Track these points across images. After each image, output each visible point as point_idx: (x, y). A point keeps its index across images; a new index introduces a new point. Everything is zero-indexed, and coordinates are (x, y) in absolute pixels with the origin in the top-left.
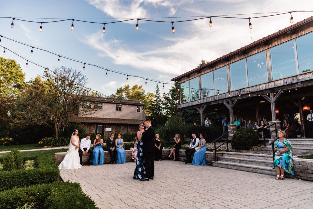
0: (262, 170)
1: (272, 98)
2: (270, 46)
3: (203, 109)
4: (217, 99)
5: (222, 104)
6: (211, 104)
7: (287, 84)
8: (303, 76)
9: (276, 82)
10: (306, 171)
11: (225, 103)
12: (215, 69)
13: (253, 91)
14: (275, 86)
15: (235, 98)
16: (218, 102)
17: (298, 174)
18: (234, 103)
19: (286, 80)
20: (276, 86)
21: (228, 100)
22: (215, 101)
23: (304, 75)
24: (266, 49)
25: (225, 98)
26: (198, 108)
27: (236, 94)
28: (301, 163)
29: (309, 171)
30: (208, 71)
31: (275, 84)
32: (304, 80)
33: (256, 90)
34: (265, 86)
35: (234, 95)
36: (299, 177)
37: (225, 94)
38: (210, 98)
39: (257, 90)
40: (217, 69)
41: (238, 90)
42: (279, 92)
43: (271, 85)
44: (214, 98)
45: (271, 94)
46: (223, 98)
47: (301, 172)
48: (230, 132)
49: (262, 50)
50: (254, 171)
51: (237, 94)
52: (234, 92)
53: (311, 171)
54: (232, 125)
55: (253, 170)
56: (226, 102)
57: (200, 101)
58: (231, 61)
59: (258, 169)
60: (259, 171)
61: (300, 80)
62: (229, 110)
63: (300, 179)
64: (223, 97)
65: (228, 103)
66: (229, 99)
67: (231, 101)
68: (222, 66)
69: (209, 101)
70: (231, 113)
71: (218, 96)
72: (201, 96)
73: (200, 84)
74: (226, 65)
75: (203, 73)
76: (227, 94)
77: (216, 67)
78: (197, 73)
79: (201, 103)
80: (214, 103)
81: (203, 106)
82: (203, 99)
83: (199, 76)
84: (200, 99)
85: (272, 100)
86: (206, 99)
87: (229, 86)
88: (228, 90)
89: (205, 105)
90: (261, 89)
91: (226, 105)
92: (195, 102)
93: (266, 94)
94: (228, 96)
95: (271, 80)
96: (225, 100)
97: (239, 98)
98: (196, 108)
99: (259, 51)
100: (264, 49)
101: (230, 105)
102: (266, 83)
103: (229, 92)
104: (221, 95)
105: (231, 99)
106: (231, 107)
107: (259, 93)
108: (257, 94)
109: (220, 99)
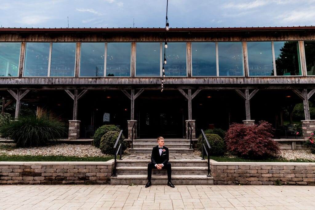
0: (195, 181)
1: (134, 95)
2: (138, 40)
4: (57, 83)
5: (63, 91)
6: (42, 88)
7: (152, 83)
9: (141, 79)
10: (245, 174)
11: (67, 91)
13: (114, 83)
14: (139, 82)
15: (85, 87)
16: (56, 87)
17: (236, 179)
18: (83, 93)
19: (151, 80)
20: (141, 83)
21: (74, 88)
22: (52, 85)
23: (168, 79)
24: (133, 41)
25: (70, 83)
26: (13, 90)
27: (89, 82)
28: (240, 167)
29: (247, 174)
30: (43, 40)
31: (139, 80)
32: (168, 83)
33: (117, 83)
34: (129, 81)
35: (87, 83)
36: (237, 182)
37: (71, 79)
38: (43, 79)
39: (119, 83)
40: (60, 42)
41: (92, 78)
42: (141, 90)
44: (49, 81)
45: (132, 90)
46: (67, 83)
47: (239, 177)
48: (73, 130)
49: (127, 41)
50: (184, 183)
51: (91, 82)
52: (86, 79)
53: (249, 175)
54: (77, 121)
55: (182, 182)
56: (69, 90)
57: (20, 80)
59: (190, 179)
60: (191, 182)
62: (73, 100)
63: (240, 185)
64: (68, 81)
65: (73, 92)
66: (76, 87)
67: (78, 90)
68: (69, 40)
69: (40, 83)
70: (76, 105)
71: (58, 79)
72: (22, 73)
73: (22, 55)
74: (76, 42)
75: (32, 40)
76: (74, 79)
77: (58, 39)
78: (19, 37)
79: (23, 83)
80: (49, 88)
81: (23, 89)
82: (27, 79)
83: (22, 42)
84: (20, 77)
85: (133, 97)
86: (34, 79)
87: (77, 70)
88: (76, 74)
89: (30, 88)
90: (123, 83)
91: (69, 93)
92: (9, 79)
93: (126, 90)
94: (76, 83)
95: (134, 75)
96: (69, 88)
97: (91, 88)
98: (8, 91)
99: (124, 41)
100: (130, 41)
101: (75, 95)
102: (130, 78)
103: (77, 77)
104: (63, 79)
105: (78, 88)
106: (76, 99)
107: (119, 87)
108: (117, 88)
109: (62, 84)
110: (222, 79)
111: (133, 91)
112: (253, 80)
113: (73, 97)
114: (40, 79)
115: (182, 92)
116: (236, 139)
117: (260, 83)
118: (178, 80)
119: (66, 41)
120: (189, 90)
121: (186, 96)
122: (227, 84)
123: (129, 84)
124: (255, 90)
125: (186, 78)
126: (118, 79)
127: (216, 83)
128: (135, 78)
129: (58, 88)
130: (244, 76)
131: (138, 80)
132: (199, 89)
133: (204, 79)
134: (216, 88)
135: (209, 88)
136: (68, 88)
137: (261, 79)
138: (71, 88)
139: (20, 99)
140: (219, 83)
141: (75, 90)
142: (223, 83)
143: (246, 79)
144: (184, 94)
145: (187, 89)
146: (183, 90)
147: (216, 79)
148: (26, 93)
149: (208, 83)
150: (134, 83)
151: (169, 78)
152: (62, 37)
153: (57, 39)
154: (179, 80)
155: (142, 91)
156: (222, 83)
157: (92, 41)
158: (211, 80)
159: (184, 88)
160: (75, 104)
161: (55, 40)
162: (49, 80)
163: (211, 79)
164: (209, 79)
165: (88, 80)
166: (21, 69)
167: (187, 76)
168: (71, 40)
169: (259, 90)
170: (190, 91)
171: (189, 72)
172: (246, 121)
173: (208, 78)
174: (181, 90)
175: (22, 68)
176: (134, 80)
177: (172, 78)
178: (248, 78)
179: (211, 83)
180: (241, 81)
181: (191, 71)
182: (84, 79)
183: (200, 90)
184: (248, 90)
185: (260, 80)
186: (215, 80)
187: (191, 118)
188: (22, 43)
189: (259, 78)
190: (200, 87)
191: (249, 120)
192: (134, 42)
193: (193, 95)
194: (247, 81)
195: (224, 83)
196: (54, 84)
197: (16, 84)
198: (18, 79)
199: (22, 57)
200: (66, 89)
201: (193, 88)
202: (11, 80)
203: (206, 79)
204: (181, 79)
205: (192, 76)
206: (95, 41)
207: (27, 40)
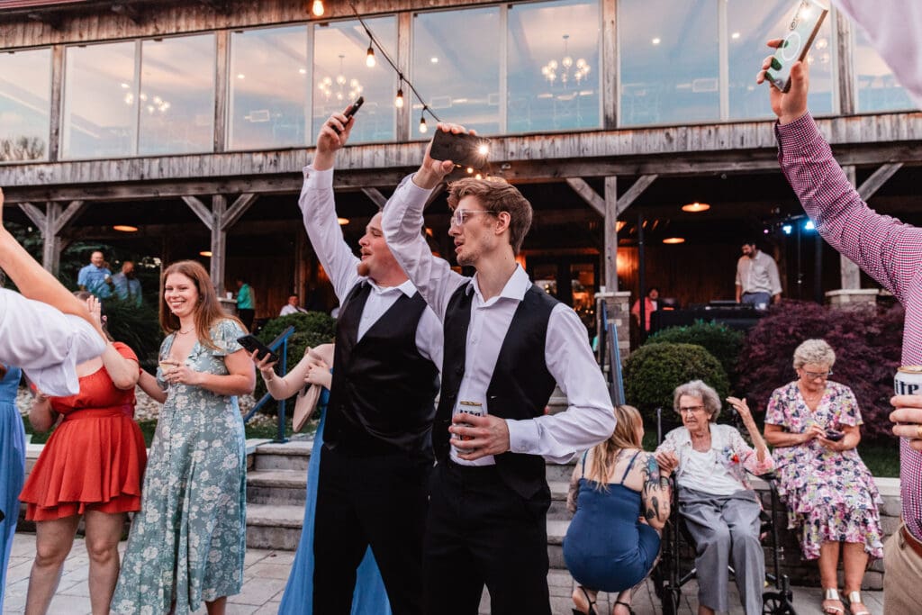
3: (66, 216)
4: (155, 175)
5: (178, 200)
8: (523, 144)
11: (190, 201)
12: (151, 31)
15: (244, 186)
16: (155, 188)
18: (238, 205)
21: (210, 189)
22: (143, 183)
23: (527, 141)
24: (400, 12)
25: (195, 174)
26: (36, 205)
27: (253, 166)
30: (114, 33)
32: (526, 158)
33: (345, 166)
34: (386, 154)
35: (247, 171)
37: (198, 159)
38: (114, 165)
39: (351, 164)
40: (165, 35)
41: (265, 152)
43: (411, 157)
44: (133, 168)
46: (186, 174)
49: (382, 10)
51: (261, 166)
52: (246, 156)
56: (196, 196)
57: (47, 170)
58: (239, 17)
61: (512, 154)
62: (210, 231)
64: (189, 169)
65: (207, 201)
66: (217, 185)
67: (224, 195)
68: (193, 27)
69: (106, 178)
70: (219, 246)
71: (157, 161)
72: (57, 147)
73: (55, 88)
74: (216, 29)
75: (81, 36)
76: (208, 158)
77: (159, 26)
78: (43, 30)
79: (59, 180)
80: (134, 192)
81: (63, 199)
82: (69, 166)
83: (52, 47)
84: (53, 160)
86: (88, 164)
87: (218, 128)
88: (215, 143)
89: (81, 195)
90: (366, 165)
91: (196, 208)
92: (18, 169)
93: (378, 188)
94: (213, 171)
95: (405, 134)
96: (196, 189)
97: (263, 187)
98: (21, 206)
99: (371, 12)
100: (392, 9)
101: (215, 212)
102: (392, 144)
103: (219, 151)
104: (175, 160)
105: (223, 188)
106: (219, 225)
107: (354, 179)
108: (347, 183)
109: (171, 176)
110: (738, 128)
112: (874, 125)
113: (207, 218)
114: (106, 163)
115: (583, 187)
116: (778, 366)
117: (905, 136)
118: (563, 145)
119: (183, 30)
120: (607, 180)
121: (597, 203)
122: (760, 150)
123: (388, 166)
124: (884, 168)
125: (597, 132)
126: (349, 149)
127: (717, 148)
128: (408, 143)
129: (162, 192)
130: (836, 111)
132: (649, 175)
133: (668, 134)
134: (714, 168)
135: (687, 168)
136: (192, 192)
137: (912, 120)
138: (201, 189)
139: (55, 232)
140: (727, 146)
141: (215, 195)
142: (745, 146)
143: (842, 123)
144: (588, 194)
145: (599, 174)
146: (586, 179)
147: (717, 130)
148: (72, 213)
149: (680, 150)
151: (532, 136)
152: (169, 17)
153: (156, 27)
154: (570, 141)
156: (738, 146)
157: (265, 21)
158: (696, 137)
159: (589, 171)
160: (216, 244)
161: (147, 30)
162: (132, 166)
163: (696, 130)
164: (686, 132)
165: (252, 160)
166: (54, 136)
167: (601, 125)
168: (198, 25)
169: (900, 165)
170: (611, 182)
171: (610, 112)
172: (838, 296)
173: (680, 129)
174: (576, 183)
175: (57, 133)
176: (405, 150)
177: (540, 135)
178: (850, 116)
179: (696, 148)
180: (824, 135)
181: (615, 106)
182: (237, 156)
183: (652, 179)
184: (853, 169)
185: (908, 125)
186: (710, 132)
187: (615, 286)
188: (55, 49)
189: (901, 116)
190: (651, 167)
191: (853, 288)
192: (404, 14)
193: (622, 199)
194: (849, 132)
195: (747, 145)
196: (146, 178)
197: (39, 183)
198: (42, 168)
199: (56, 98)
200: (187, 196)
201: (620, 169)
202: (23, 172)
203: (672, 132)
204: (576, 138)
205: (619, 125)
206: (273, 21)
207: (66, 39)
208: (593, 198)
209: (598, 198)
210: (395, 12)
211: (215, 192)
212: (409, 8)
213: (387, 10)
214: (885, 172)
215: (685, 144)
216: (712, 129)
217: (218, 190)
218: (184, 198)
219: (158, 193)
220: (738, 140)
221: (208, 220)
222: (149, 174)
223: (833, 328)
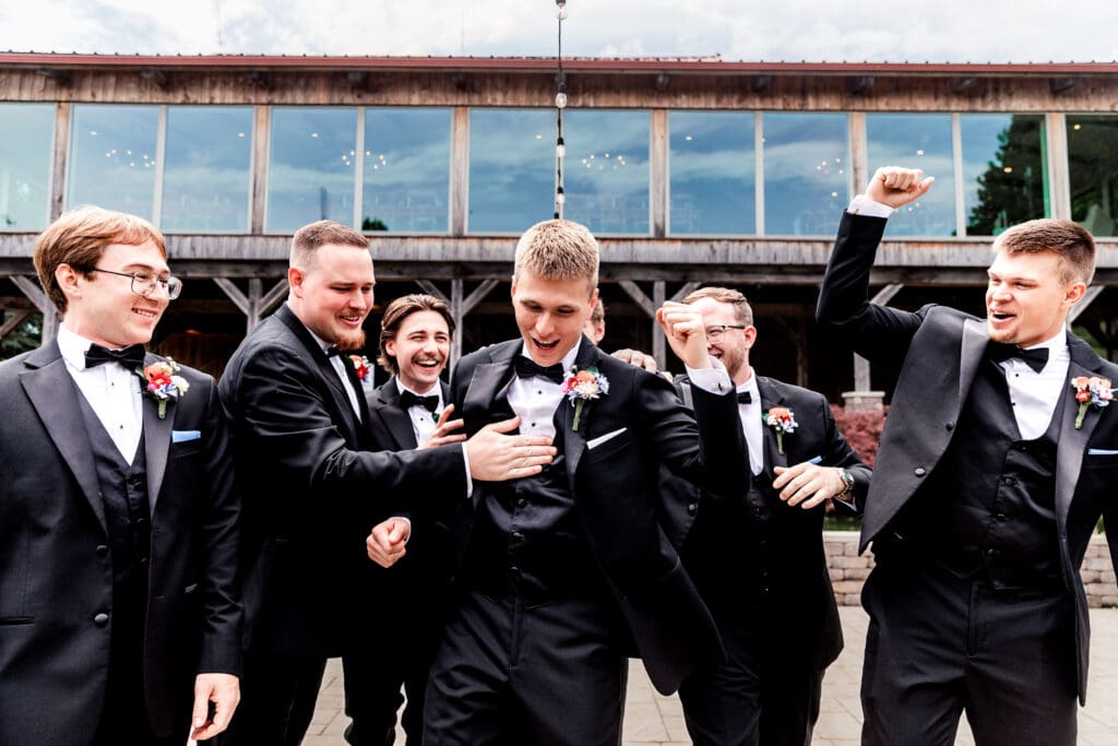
2: (476, 100)
4: (186, 254)
5: (209, 284)
9: (487, 243)
11: (224, 284)
12: (180, 98)
13: (389, 256)
14: (481, 255)
16: (182, 267)
18: (278, 290)
20: (486, 258)
21: (248, 272)
24: (456, 106)
25: (233, 256)
26: (31, 279)
30: (134, 96)
31: (481, 248)
33: (400, 257)
34: (443, 248)
37: (236, 240)
39: (407, 255)
40: (195, 104)
42: (485, 283)
43: (469, 252)
45: (454, 283)
46: (223, 255)
49: (439, 103)
56: (231, 279)
58: (283, 95)
64: (226, 249)
65: (243, 285)
66: (255, 268)
67: (263, 279)
68: (230, 99)
71: (189, 239)
73: (59, 151)
74: (256, 104)
75: (94, 95)
76: (247, 241)
77: (189, 94)
78: (45, 85)
83: (56, 105)
85: (456, 308)
87: (257, 207)
88: (253, 223)
90: (422, 257)
91: (231, 291)
92: (14, 238)
93: (433, 281)
94: (254, 254)
95: (461, 229)
96: (231, 271)
98: (13, 279)
99: (427, 103)
100: (449, 103)
101: (251, 296)
102: (448, 237)
103: (257, 232)
104: (210, 239)
105: (262, 271)
106: (256, 309)
107: (407, 270)
108: (400, 273)
109: (205, 256)
110: (772, 245)
111: (457, 287)
113: (242, 303)
115: (634, 291)
117: (905, 262)
118: (617, 250)
119: (217, 100)
120: (657, 285)
121: (646, 305)
122: (791, 266)
123: (444, 259)
124: (888, 288)
125: (649, 239)
126: (404, 241)
127: (754, 262)
128: (465, 238)
129: (191, 272)
131: (474, 244)
132: (694, 282)
133: (712, 247)
134: (752, 279)
135: (727, 278)
136: (226, 274)
137: (910, 248)
138: (236, 271)
140: (763, 260)
141: (252, 278)
142: (778, 262)
144: (639, 296)
145: (649, 279)
146: (639, 284)
147: (754, 246)
149: (723, 261)
150: (462, 257)
152: (202, 85)
153: (186, 96)
154: (624, 246)
155: (488, 285)
156: (772, 261)
157: (312, 100)
158: (736, 251)
161: (175, 97)
163: (737, 244)
164: (727, 245)
166: (56, 203)
167: (652, 234)
168: (235, 97)
169: (900, 286)
170: (660, 287)
171: (660, 221)
172: (852, 398)
173: (722, 243)
174: (628, 285)
175: (60, 200)
176: (463, 245)
179: (736, 261)
181: (664, 217)
182: (281, 240)
185: (908, 253)
186: (748, 248)
188: (60, 107)
189: (903, 245)
190: (696, 275)
191: (864, 390)
192: (461, 109)
195: (780, 261)
199: (59, 160)
200: (219, 277)
201: (670, 276)
202: (21, 241)
203: (715, 244)
204: (629, 243)
205: (668, 234)
206: (322, 102)
207: (75, 97)
208: (643, 301)
209: (648, 301)
210: (451, 106)
211: (253, 275)
212: (466, 103)
213: (444, 103)
214: (890, 291)
215: (727, 256)
216: (751, 245)
217: (256, 273)
218: (217, 280)
219: (185, 272)
220: (773, 256)
221: (243, 305)
222: (178, 253)
223: (850, 427)
